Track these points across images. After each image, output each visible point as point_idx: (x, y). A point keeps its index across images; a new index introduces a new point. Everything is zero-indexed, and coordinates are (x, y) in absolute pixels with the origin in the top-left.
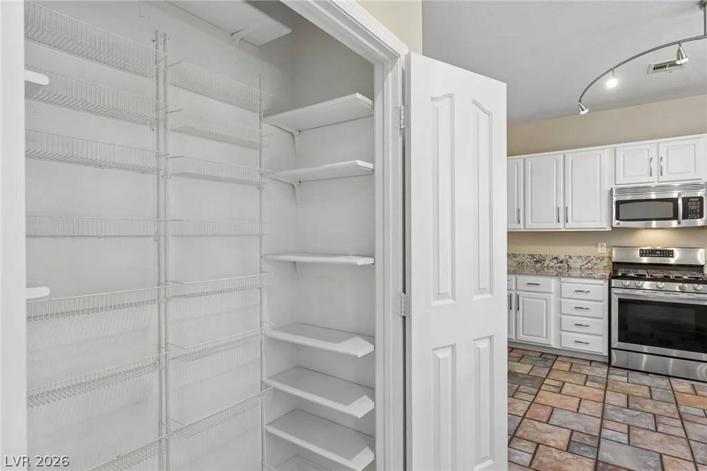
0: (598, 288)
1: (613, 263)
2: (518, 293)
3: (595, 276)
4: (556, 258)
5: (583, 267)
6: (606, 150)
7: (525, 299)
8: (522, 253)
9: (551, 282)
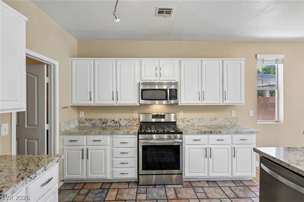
0: (132, 140)
1: (141, 122)
2: (88, 147)
3: (131, 133)
4: (113, 120)
5: (127, 125)
6: (137, 61)
7: (92, 151)
8: (95, 118)
9: (107, 138)
